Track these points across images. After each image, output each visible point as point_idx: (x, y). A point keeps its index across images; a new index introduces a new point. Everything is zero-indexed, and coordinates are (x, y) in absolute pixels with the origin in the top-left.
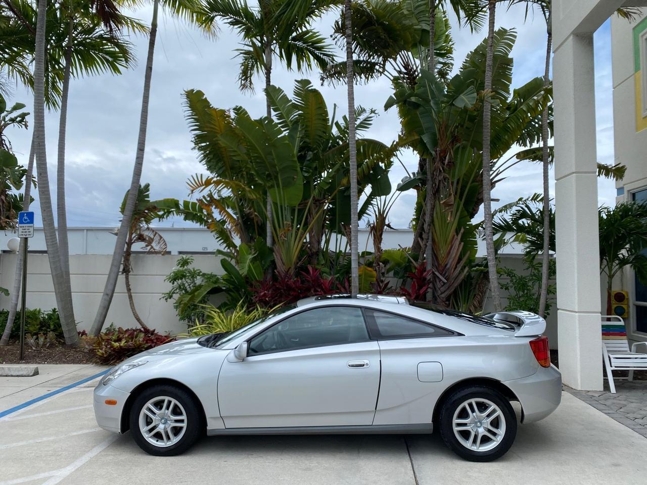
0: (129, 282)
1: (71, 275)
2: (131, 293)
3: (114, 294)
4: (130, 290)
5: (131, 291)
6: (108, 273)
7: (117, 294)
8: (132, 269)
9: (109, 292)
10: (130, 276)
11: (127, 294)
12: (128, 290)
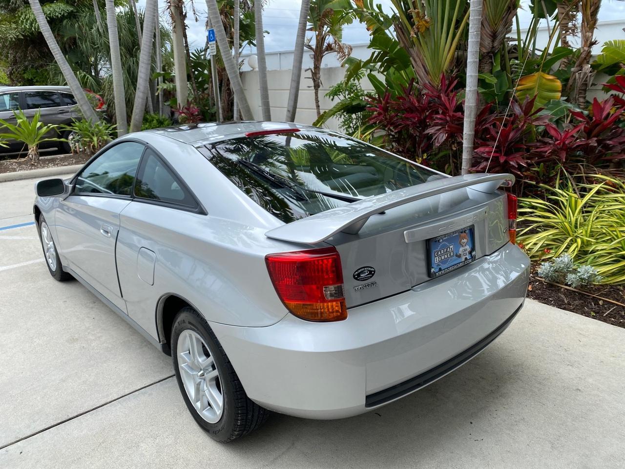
0: (318, 98)
1: (269, 91)
2: (319, 109)
3: (297, 110)
4: (319, 106)
5: (320, 108)
6: (289, 88)
7: (299, 109)
8: (321, 83)
9: (291, 109)
10: (319, 91)
11: (316, 110)
12: (317, 107)
